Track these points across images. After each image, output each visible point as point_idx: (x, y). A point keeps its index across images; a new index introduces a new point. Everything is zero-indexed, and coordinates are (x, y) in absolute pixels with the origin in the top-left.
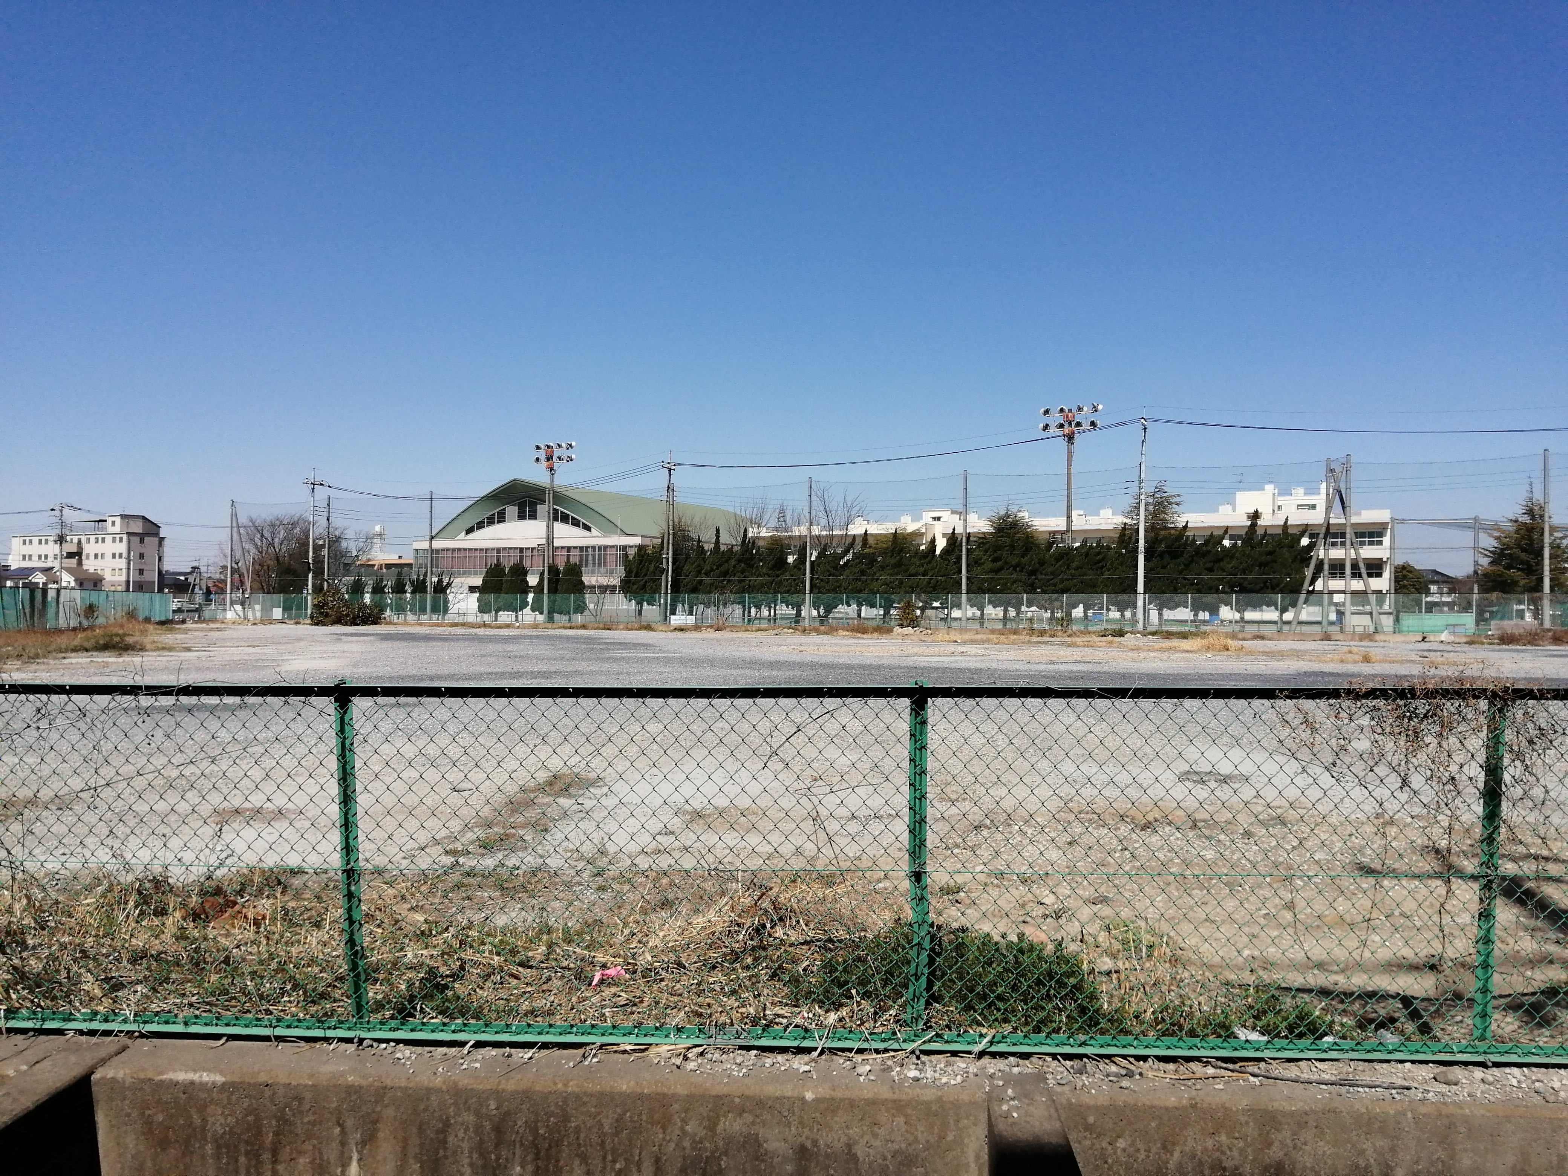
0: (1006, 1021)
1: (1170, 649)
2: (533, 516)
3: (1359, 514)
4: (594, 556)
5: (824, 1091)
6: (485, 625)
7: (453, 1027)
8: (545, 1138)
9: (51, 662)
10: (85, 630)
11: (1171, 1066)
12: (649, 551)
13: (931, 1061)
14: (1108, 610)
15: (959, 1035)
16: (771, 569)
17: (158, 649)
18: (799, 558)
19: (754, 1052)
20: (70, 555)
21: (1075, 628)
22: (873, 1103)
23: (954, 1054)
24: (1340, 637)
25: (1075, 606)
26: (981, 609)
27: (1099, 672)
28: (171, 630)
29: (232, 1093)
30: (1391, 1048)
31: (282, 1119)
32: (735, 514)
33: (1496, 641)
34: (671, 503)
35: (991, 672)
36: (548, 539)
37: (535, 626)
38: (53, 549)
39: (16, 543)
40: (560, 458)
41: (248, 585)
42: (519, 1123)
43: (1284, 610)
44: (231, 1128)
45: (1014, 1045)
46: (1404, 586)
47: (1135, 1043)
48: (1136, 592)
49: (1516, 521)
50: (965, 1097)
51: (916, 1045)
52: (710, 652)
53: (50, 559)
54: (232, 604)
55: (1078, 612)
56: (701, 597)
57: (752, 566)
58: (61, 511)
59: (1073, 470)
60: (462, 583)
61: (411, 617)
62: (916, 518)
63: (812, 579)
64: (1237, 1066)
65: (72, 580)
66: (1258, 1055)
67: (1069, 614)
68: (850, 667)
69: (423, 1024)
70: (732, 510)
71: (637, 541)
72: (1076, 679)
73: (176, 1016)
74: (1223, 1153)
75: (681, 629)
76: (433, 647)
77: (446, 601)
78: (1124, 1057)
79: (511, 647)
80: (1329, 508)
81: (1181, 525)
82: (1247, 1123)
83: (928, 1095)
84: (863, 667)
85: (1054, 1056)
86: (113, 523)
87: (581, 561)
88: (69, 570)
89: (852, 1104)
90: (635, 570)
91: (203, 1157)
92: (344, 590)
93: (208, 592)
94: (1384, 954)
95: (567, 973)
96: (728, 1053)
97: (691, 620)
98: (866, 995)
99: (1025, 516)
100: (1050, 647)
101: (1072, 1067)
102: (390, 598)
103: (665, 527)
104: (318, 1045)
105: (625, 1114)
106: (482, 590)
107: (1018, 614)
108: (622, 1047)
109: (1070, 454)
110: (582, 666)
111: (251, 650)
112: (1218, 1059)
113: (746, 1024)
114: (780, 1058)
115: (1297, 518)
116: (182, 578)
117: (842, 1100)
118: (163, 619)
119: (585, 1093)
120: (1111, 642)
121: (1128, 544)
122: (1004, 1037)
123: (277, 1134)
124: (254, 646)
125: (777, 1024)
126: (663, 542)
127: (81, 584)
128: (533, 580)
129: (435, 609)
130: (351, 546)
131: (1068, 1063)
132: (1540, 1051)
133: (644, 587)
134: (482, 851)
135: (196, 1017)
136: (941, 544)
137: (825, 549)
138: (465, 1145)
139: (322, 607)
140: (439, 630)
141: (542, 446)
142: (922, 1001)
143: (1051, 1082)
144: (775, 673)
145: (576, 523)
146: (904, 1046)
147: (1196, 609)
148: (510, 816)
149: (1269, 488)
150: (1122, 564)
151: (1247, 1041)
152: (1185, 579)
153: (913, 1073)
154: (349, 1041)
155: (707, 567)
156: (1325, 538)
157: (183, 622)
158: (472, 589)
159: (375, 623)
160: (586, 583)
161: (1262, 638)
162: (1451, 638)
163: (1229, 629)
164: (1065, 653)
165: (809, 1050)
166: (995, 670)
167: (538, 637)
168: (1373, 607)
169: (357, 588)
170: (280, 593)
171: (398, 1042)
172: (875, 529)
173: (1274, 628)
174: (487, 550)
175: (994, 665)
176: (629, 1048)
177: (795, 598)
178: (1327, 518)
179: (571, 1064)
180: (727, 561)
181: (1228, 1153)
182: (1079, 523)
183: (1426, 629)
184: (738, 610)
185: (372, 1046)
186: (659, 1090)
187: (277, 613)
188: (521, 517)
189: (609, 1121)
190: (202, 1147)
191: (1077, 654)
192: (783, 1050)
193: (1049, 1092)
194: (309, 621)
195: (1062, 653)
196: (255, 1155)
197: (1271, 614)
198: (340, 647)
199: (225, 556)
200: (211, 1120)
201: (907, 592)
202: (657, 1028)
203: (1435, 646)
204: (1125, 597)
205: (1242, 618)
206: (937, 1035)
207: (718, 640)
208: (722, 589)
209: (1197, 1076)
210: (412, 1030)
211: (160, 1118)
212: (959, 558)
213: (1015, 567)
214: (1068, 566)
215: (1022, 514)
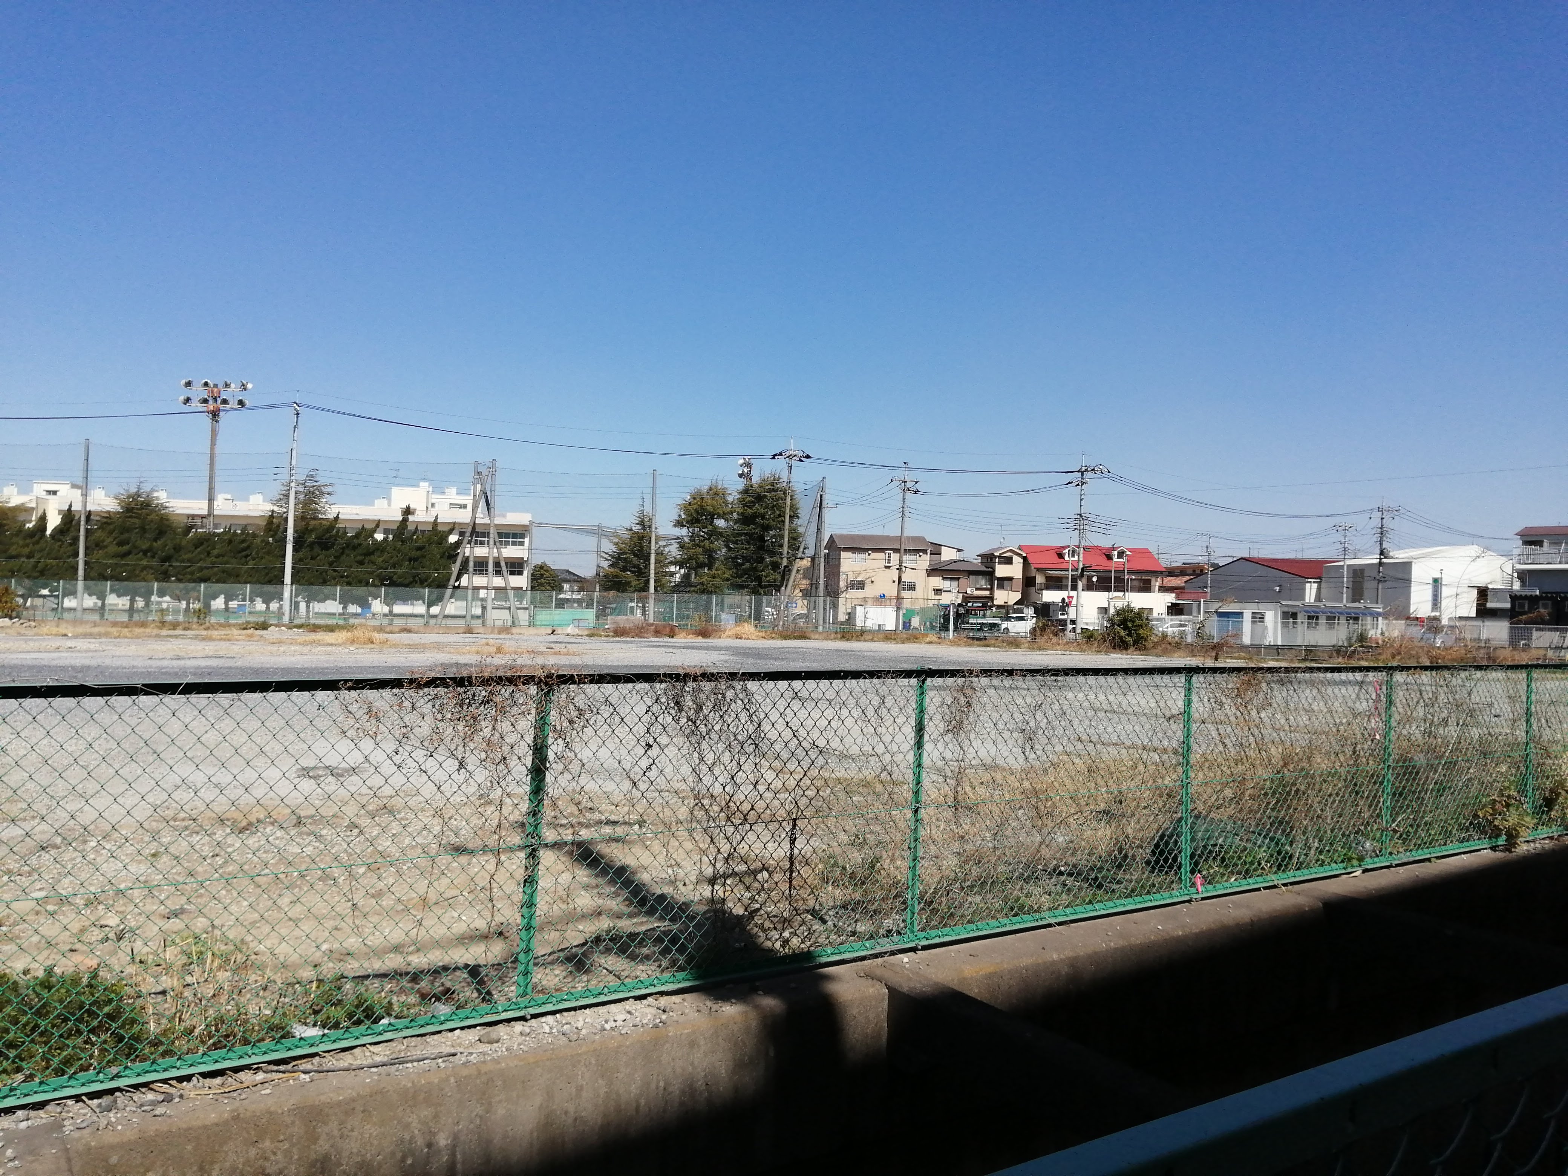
1: (312, 643)
3: (504, 516)
11: (218, 1080)
14: (252, 600)
21: (213, 620)
24: (481, 630)
25: (214, 597)
26: (102, 597)
27: (230, 668)
30: (442, 1018)
33: (612, 634)
43: (429, 606)
46: (542, 584)
47: (178, 1064)
48: (282, 582)
49: (631, 530)
55: (218, 603)
59: (217, 450)
62: (24, 490)
64: (289, 1067)
66: (313, 1050)
67: (207, 606)
72: (202, 675)
74: (266, 1159)
78: (165, 1081)
80: (475, 508)
81: (331, 516)
82: (293, 1123)
85: (77, 1098)
94: (460, 928)
99: (162, 497)
100: (180, 641)
101: (99, 1105)
107: (147, 605)
109: (214, 434)
112: (269, 1063)
115: (447, 516)
120: (251, 636)
121: (276, 534)
122: (11, 1090)
131: (95, 1102)
132: (570, 997)
136: (53, 522)
143: (69, 1128)
147: (344, 602)
149: (424, 485)
150: (268, 553)
151: (301, 1039)
152: (335, 571)
156: (471, 536)
161: (408, 631)
162: (577, 631)
163: (377, 623)
164: (197, 648)
166: (107, 667)
168: (513, 602)
173: (421, 621)
175: (108, 662)
178: (474, 517)
181: (272, 1158)
182: (224, 506)
183: (554, 623)
191: (209, 648)
193: (63, 1140)
195: (192, 647)
197: (419, 608)
203: (562, 638)
204: (271, 588)
205: (391, 612)
209: (244, 1085)
212: (76, 539)
213: (145, 553)
214: (209, 553)
215: (156, 494)
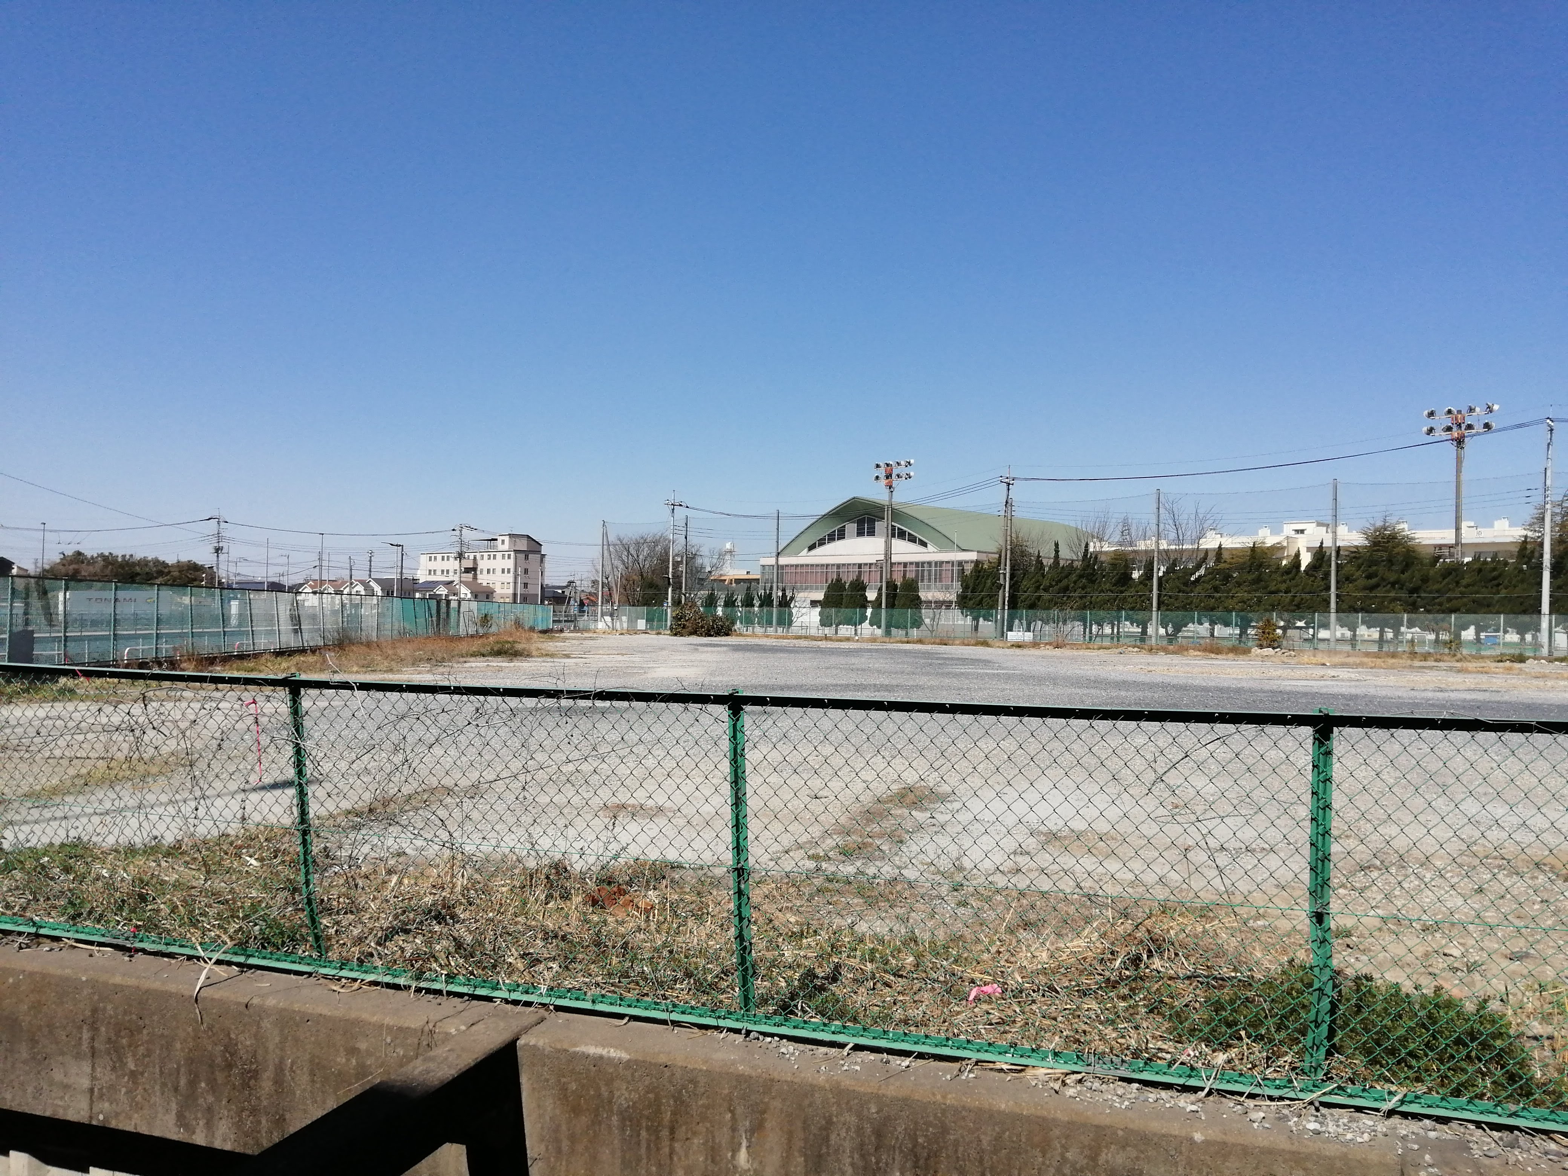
0: (1418, 1079)
2: (871, 533)
4: (930, 571)
5: (1214, 1134)
6: (826, 638)
7: (833, 1029)
8: (924, 1147)
9: (455, 665)
10: (481, 637)
12: (985, 566)
13: (1332, 1115)
14: (1506, 632)
15: (1364, 1090)
16: (1115, 585)
17: (542, 655)
18: (1145, 574)
19: (1136, 1085)
20: (467, 570)
21: (1465, 652)
22: (1269, 1151)
23: (1359, 1109)
25: (1465, 628)
26: (1353, 629)
27: (1498, 702)
28: (552, 638)
29: (636, 1070)
31: (678, 1098)
32: (1077, 529)
34: (1009, 518)
35: (1370, 699)
36: (886, 555)
37: (873, 640)
38: (453, 565)
39: (424, 559)
40: (898, 476)
41: (616, 597)
42: (899, 1129)
44: (634, 1103)
45: (1429, 1106)
48: (1539, 612)
50: (1373, 1157)
51: (1315, 1095)
52: (1051, 669)
53: (451, 574)
54: (602, 616)
55: (1469, 634)
56: (1039, 613)
57: (1093, 582)
58: (461, 531)
59: (1464, 477)
60: (804, 597)
61: (759, 630)
62: (1276, 531)
63: (1159, 596)
65: (468, 592)
67: (1458, 636)
68: (1206, 689)
69: (805, 1022)
70: (1073, 524)
71: (973, 556)
72: (1471, 708)
73: (585, 993)
75: (1019, 646)
76: (781, 658)
77: (791, 614)
79: (854, 660)
83: (1331, 1150)
84: (1221, 690)
85: (1478, 1124)
86: (503, 541)
87: (917, 576)
88: (467, 584)
89: (1246, 1151)
90: (971, 585)
91: (609, 1127)
92: (699, 603)
93: (582, 604)
95: (936, 985)
96: (1107, 1083)
97: (1029, 636)
98: (1259, 1038)
99: (1404, 528)
100: (1436, 673)
101: (1501, 1139)
102: (740, 611)
103: (1002, 543)
104: (709, 1032)
105: (1004, 1132)
106: (824, 604)
107: (1396, 636)
108: (998, 1066)
109: (1459, 461)
110: (923, 680)
111: (620, 658)
113: (1126, 1055)
114: (1164, 1094)
116: (560, 591)
117: (1234, 1145)
118: (545, 628)
119: (964, 1107)
120: (1510, 669)
121: (1530, 559)
122: (1417, 1097)
123: (674, 1113)
124: (623, 655)
125: (1160, 1058)
126: (1000, 556)
127: (476, 596)
128: (871, 595)
129: (781, 623)
130: (706, 562)
131: (1496, 1134)
133: (980, 603)
134: (843, 858)
135: (603, 996)
136: (1306, 560)
137: (1174, 564)
138: (847, 1144)
139: (680, 619)
140: (785, 642)
141: (881, 464)
142: (1323, 1050)
143: (1477, 1153)
144: (1123, 693)
145: (912, 539)
146: (1301, 1095)
148: (867, 825)
150: (1522, 581)
153: (1312, 1126)
154: (737, 1031)
155: (1046, 583)
157: (562, 631)
158: (814, 603)
159: (727, 635)
160: (923, 598)
164: (1455, 680)
165: (1195, 1090)
166: (1374, 697)
167: (877, 650)
169: (711, 601)
170: (644, 605)
171: (782, 1037)
172: (1229, 543)
174: (827, 565)
175: (1372, 691)
176: (1005, 1067)
177: (1141, 615)
179: (948, 1077)
180: (1067, 577)
182: (1469, 535)
184: (1078, 627)
185: (758, 1039)
186: (1039, 1113)
187: (642, 624)
188: (860, 533)
189: (989, 1138)
190: (609, 1118)
191: (1470, 681)
192: (1168, 1086)
193: (1475, 1163)
194: (669, 632)
195: (1451, 679)
196: (654, 1131)
198: (697, 656)
199: (597, 571)
200: (617, 1094)
201: (1266, 610)
202: (1033, 1050)
204: (1526, 618)
206: (1339, 1088)
207: (1058, 658)
208: (1061, 605)
210: (795, 1027)
211: (573, 1086)
212: (1327, 575)
213: (1393, 584)
214: (1457, 583)
215: (1401, 526)
